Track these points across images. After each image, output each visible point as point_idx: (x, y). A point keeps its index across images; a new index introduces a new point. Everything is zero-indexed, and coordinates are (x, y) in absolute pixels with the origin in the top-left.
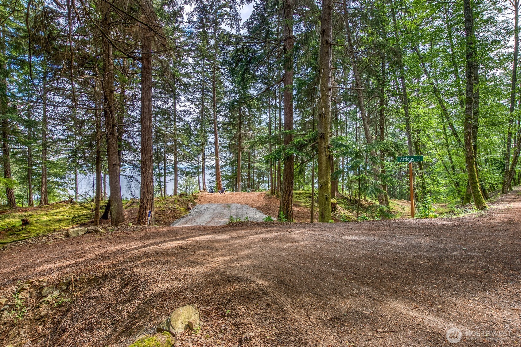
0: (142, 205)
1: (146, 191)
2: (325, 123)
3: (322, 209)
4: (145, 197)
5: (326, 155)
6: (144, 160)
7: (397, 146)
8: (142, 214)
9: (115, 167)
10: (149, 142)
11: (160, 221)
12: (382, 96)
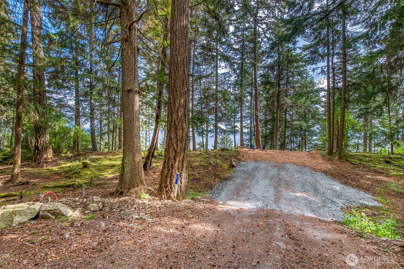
0: (167, 160)
1: (173, 136)
4: (172, 147)
6: (173, 82)
8: (166, 177)
9: (131, 95)
10: (182, 50)
11: (199, 179)
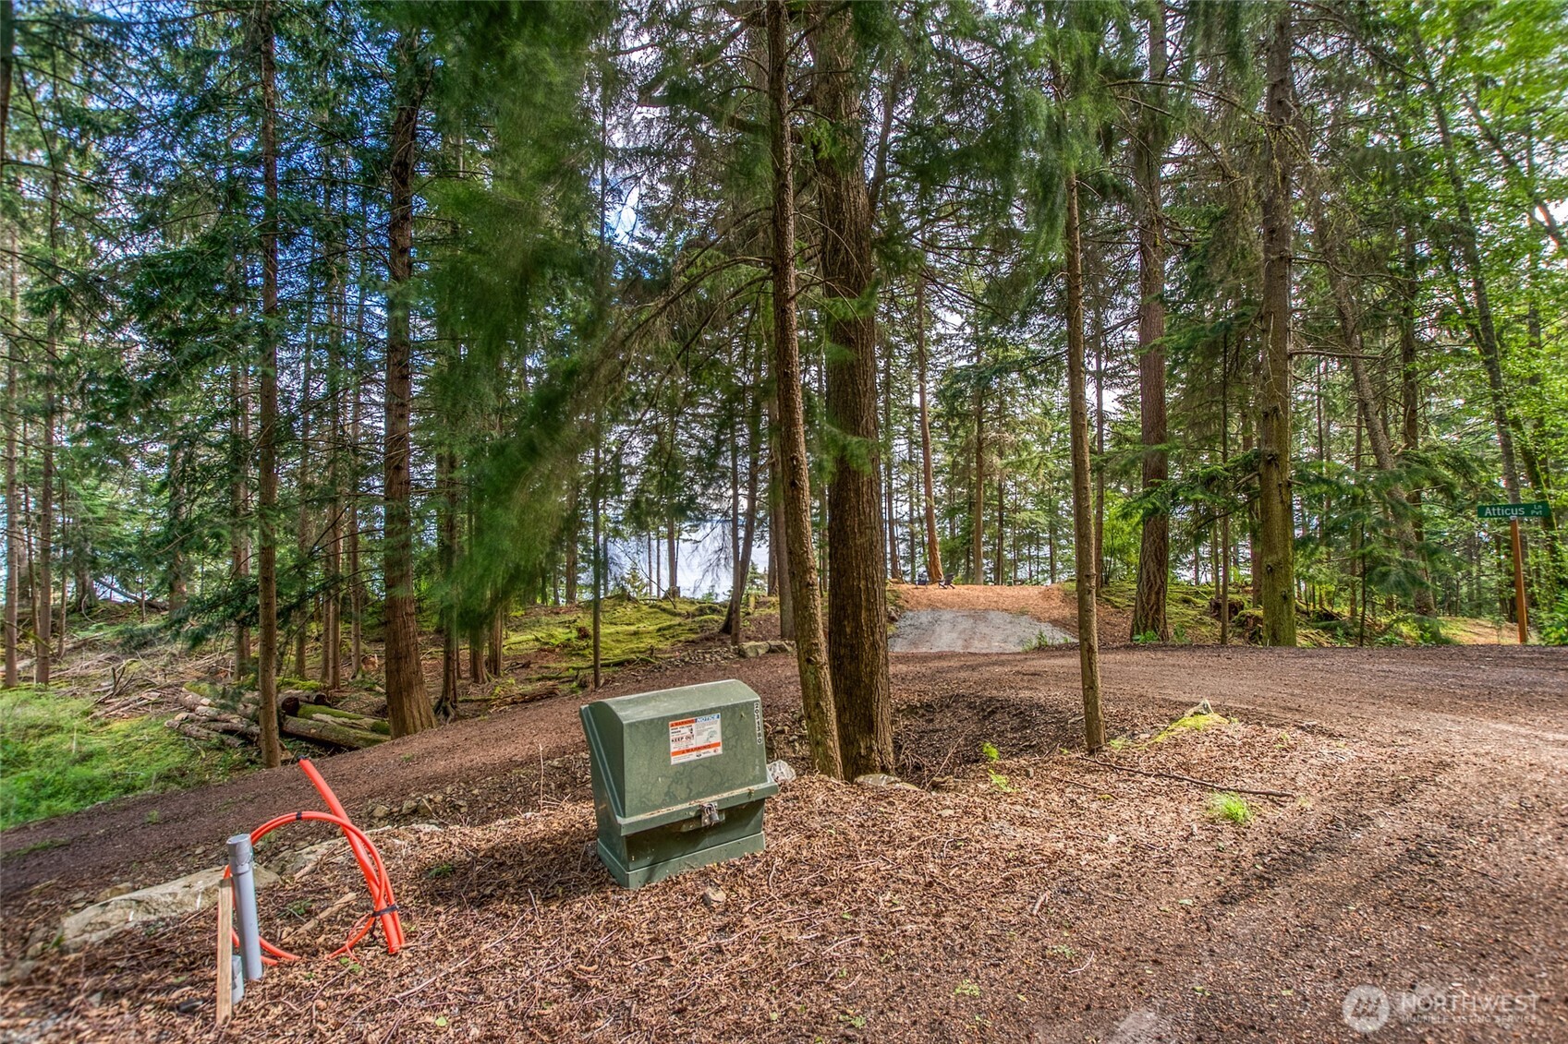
2: (1278, 432)
3: (1274, 622)
5: (1282, 502)
7: (1460, 464)
12: (1408, 324)
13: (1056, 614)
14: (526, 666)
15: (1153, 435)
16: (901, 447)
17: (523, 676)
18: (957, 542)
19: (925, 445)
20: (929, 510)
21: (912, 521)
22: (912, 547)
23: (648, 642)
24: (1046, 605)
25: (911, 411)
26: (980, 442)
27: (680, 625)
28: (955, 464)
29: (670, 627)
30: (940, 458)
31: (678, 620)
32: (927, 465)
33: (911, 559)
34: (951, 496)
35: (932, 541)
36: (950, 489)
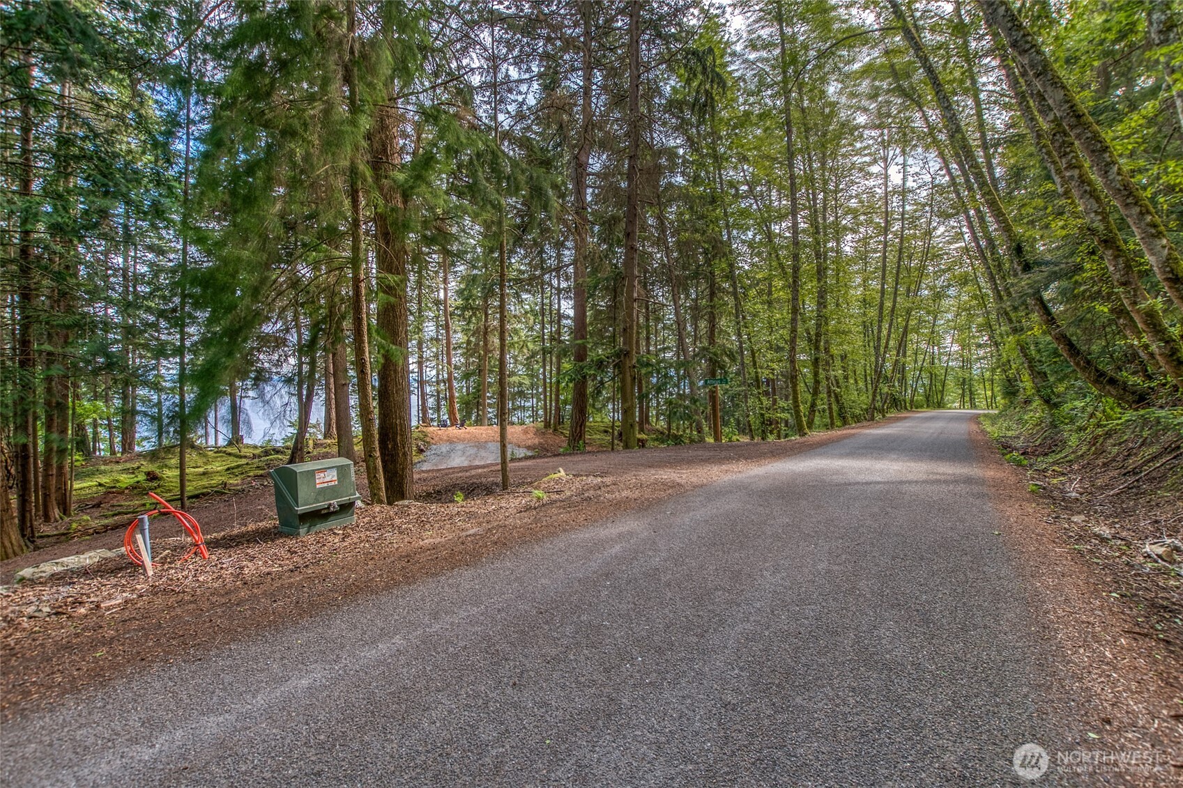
2: (629, 339)
3: (627, 438)
5: (631, 376)
13: (529, 443)
14: (98, 505)
15: (579, 335)
16: (430, 329)
17: (97, 514)
18: (471, 397)
19: (447, 327)
20: (450, 374)
21: (438, 383)
22: (438, 401)
23: (216, 480)
24: (524, 437)
25: (437, 302)
26: (486, 329)
27: (247, 464)
28: (469, 342)
29: (238, 466)
30: (459, 337)
31: (244, 461)
32: (448, 343)
33: (438, 409)
34: (467, 364)
35: (452, 397)
36: (467, 359)
